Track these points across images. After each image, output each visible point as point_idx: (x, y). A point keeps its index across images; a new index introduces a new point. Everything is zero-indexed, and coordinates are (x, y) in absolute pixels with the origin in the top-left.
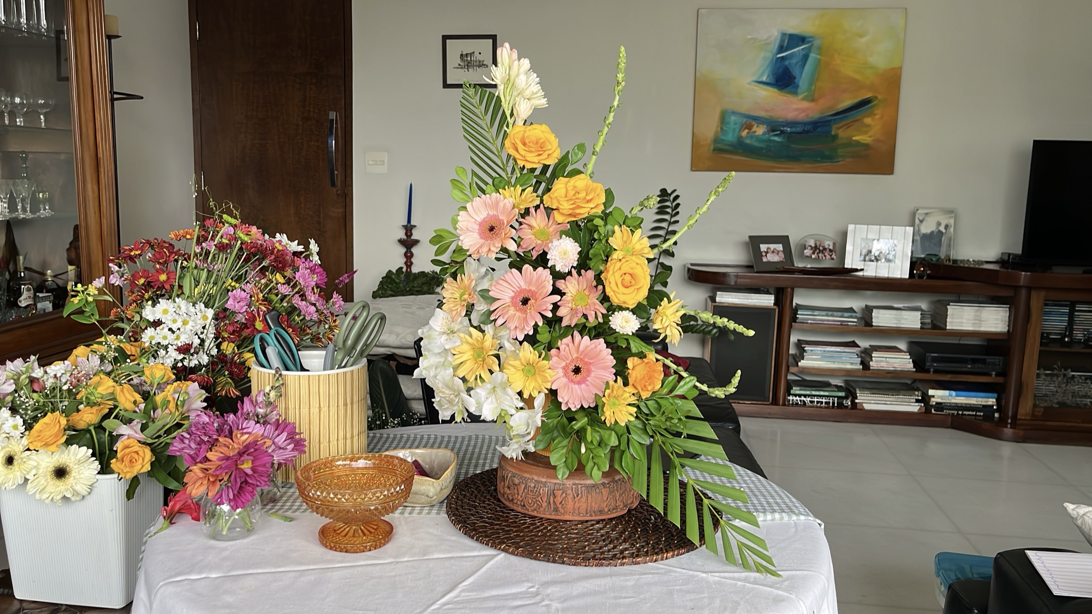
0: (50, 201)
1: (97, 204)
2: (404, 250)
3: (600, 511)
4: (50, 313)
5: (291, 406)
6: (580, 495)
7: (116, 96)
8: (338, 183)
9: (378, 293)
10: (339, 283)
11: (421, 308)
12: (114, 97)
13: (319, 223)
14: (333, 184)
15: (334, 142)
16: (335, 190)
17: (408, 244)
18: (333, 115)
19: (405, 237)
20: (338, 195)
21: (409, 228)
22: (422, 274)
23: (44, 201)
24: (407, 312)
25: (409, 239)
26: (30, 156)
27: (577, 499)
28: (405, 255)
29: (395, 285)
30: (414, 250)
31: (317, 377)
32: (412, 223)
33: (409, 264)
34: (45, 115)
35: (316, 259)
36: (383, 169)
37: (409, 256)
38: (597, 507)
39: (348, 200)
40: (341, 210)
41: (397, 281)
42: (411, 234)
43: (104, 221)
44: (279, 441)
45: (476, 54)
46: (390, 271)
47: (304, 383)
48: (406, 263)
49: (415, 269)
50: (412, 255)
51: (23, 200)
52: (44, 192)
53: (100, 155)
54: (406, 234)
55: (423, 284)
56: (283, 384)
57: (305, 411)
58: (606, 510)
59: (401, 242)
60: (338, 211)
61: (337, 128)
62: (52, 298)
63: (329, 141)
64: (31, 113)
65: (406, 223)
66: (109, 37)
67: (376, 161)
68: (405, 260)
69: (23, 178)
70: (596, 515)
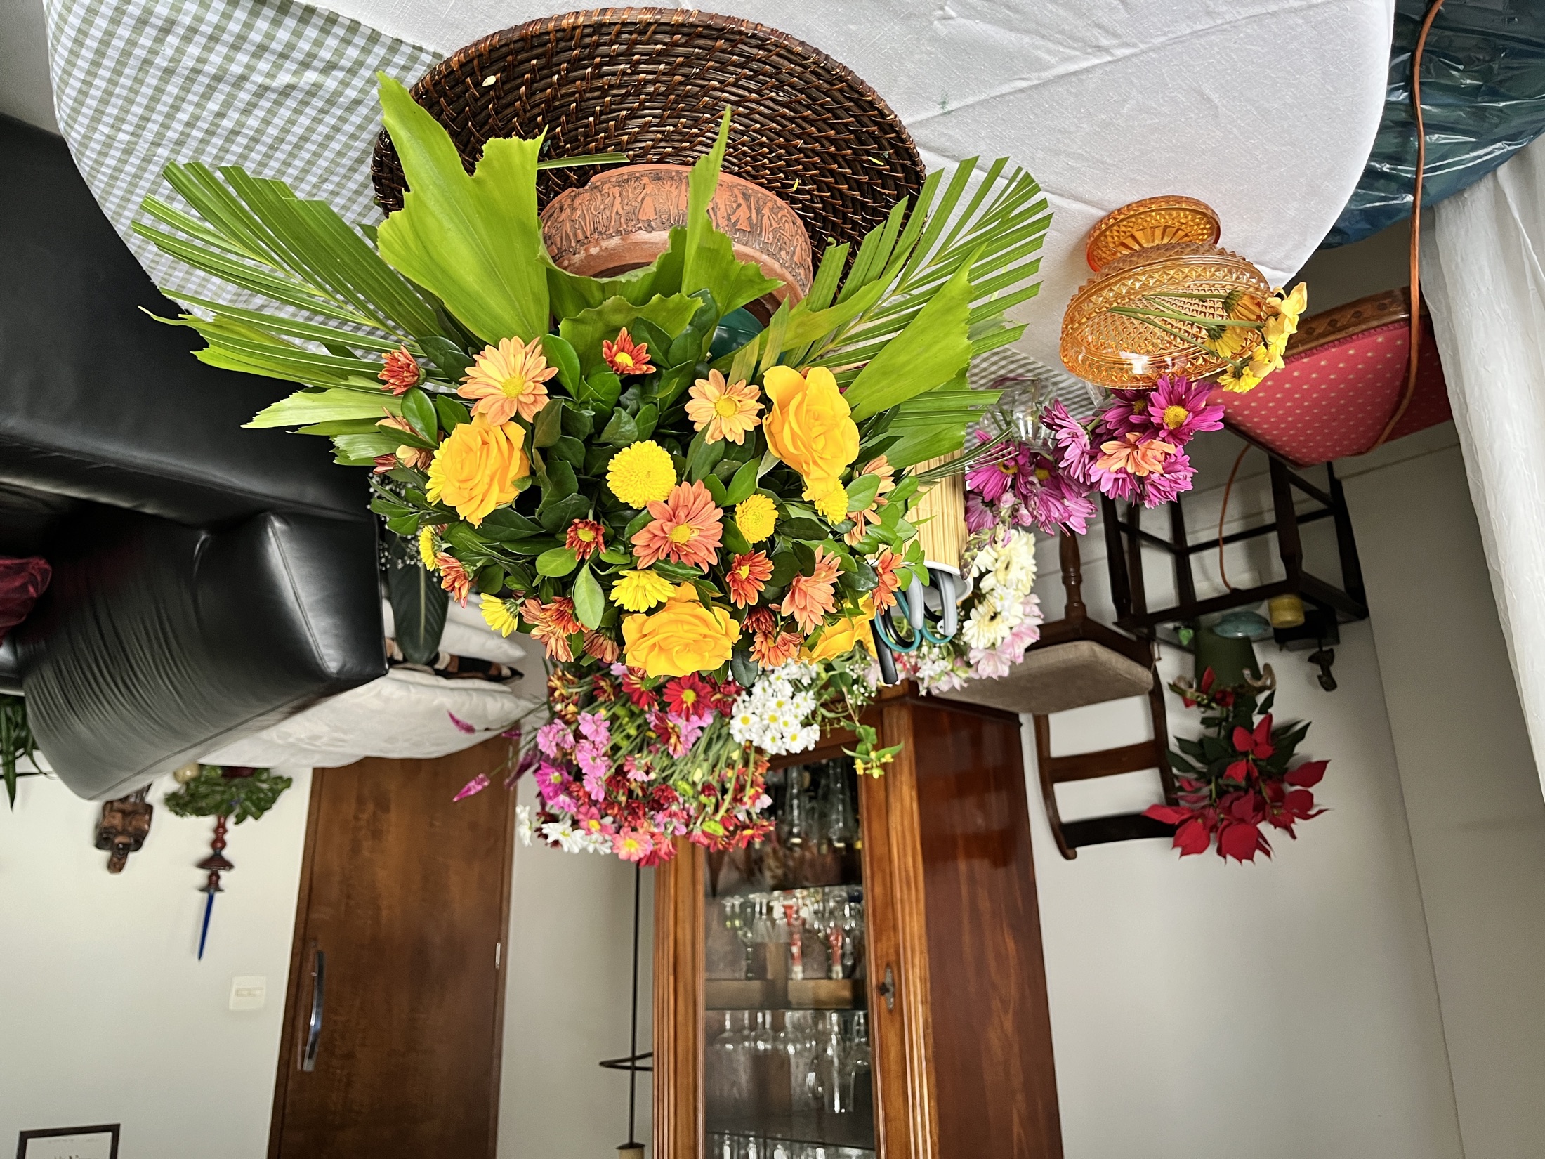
2: (227, 853)
8: (312, 958)
9: (284, 785)
13: (349, 897)
14: (320, 955)
15: (312, 1023)
16: (319, 948)
17: (215, 863)
18: (309, 1066)
19: (222, 873)
20: (315, 939)
21: (212, 886)
22: (200, 812)
25: (215, 868)
26: (743, 975)
28: (224, 844)
29: (254, 797)
30: (206, 851)
32: (205, 896)
33: (220, 830)
34: (723, 1029)
36: (239, 982)
37: (218, 842)
39: (302, 931)
40: (314, 916)
41: (248, 803)
42: (210, 877)
46: (256, 818)
48: (225, 831)
49: (210, 821)
50: (212, 844)
54: (218, 877)
55: (205, 796)
59: (228, 865)
60: (321, 914)
61: (305, 1044)
63: (319, 1026)
65: (218, 896)
66: (631, 1145)
67: (250, 994)
68: (227, 837)
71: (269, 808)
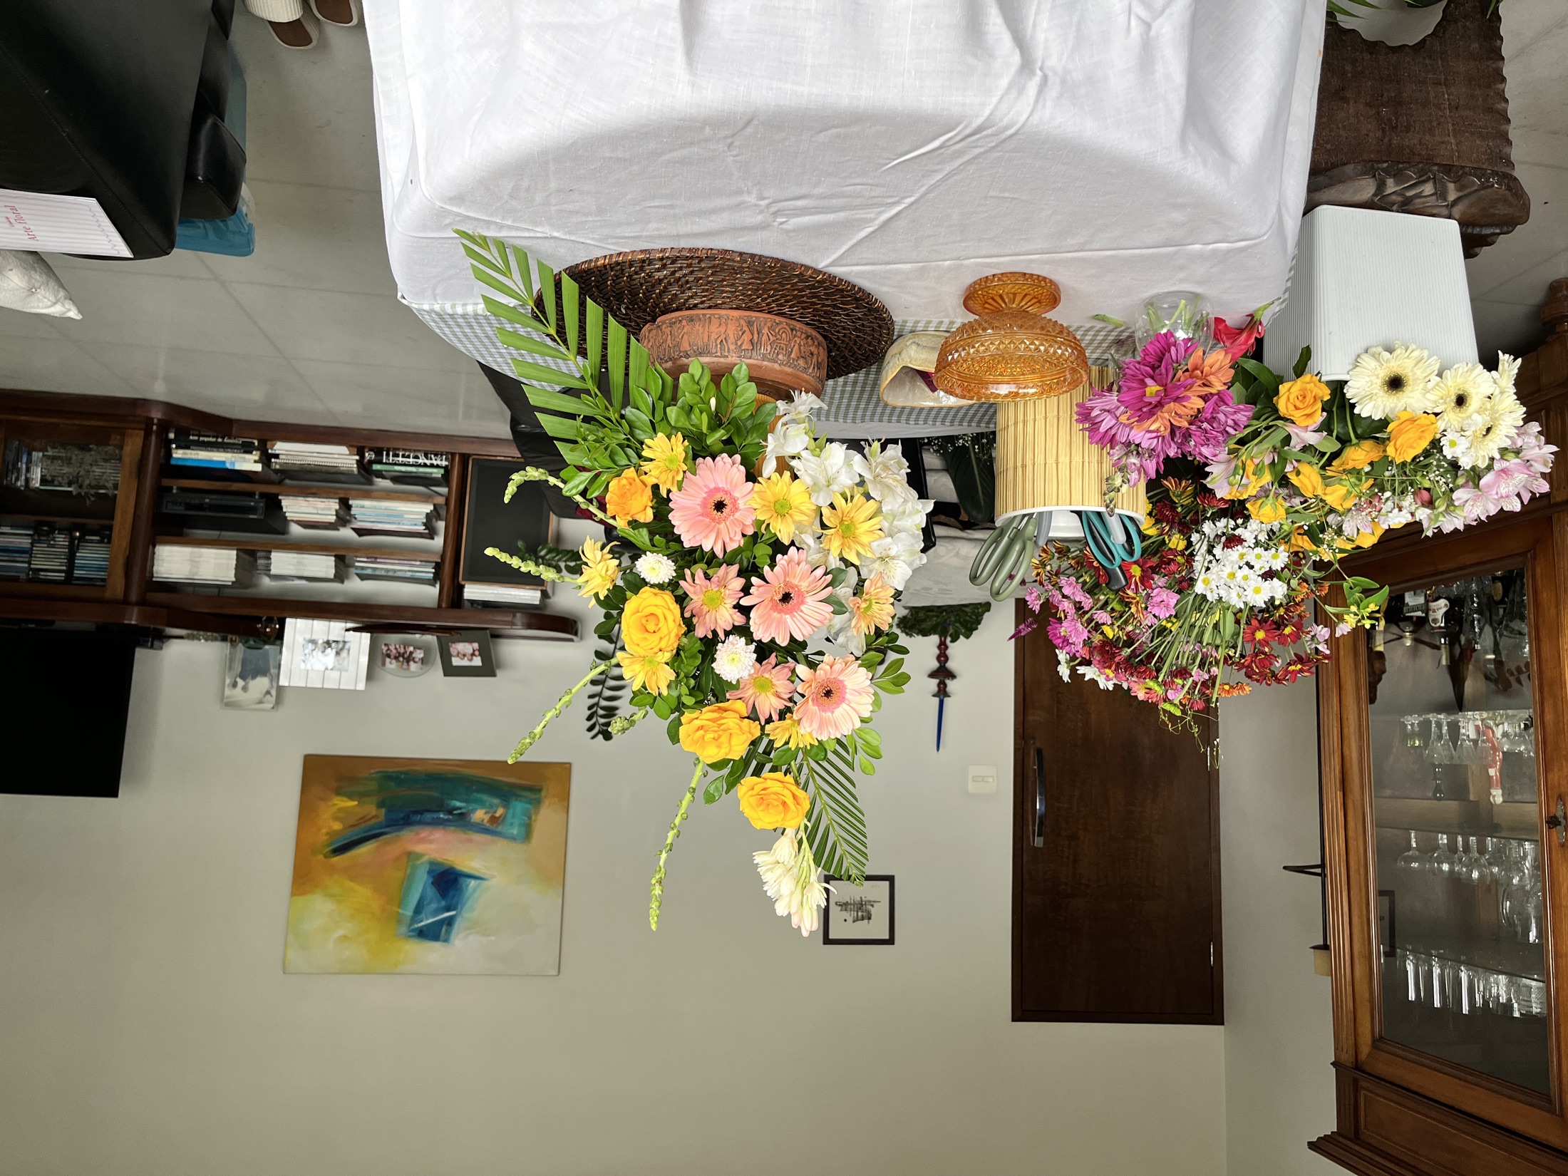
0: (1406, 736)
1: (1345, 731)
2: (951, 665)
3: (692, 321)
4: (1408, 590)
5: (1095, 465)
6: (718, 342)
7: (1319, 870)
8: (1032, 753)
9: (984, 609)
10: (1031, 624)
11: (927, 589)
12: (1320, 870)
13: (1059, 702)
14: (1039, 752)
15: (1038, 807)
16: (1038, 745)
17: (943, 673)
18: (1039, 842)
19: (948, 682)
20: (1034, 738)
21: (942, 693)
22: (925, 633)
23: (1413, 735)
24: (945, 584)
25: (942, 679)
26: (1430, 794)
27: (722, 337)
28: (947, 659)
29: (962, 620)
30: (935, 665)
31: (1060, 503)
32: (937, 700)
33: (943, 647)
34: (1409, 847)
35: (1062, 656)
36: (974, 770)
37: (943, 657)
38: (697, 326)
39: (1021, 730)
40: (1030, 718)
41: (958, 625)
42: (939, 685)
43: (1336, 708)
44: (1110, 420)
45: (850, 919)
46: (967, 637)
47: (1077, 496)
48: (947, 648)
49: (935, 639)
50: (938, 658)
51: (1440, 737)
52: (1413, 747)
53: (1339, 794)
54: (945, 685)
55: (924, 620)
56: (1105, 494)
57: (1077, 459)
58: (684, 322)
59: (952, 676)
60: (1035, 717)
61: (1034, 825)
62: (1405, 609)
63: (1043, 808)
64: (1428, 849)
65: (946, 700)
66: (1325, 947)
67: (983, 781)
68: (948, 652)
69: (1440, 766)
70: (698, 315)
71: (977, 629)
